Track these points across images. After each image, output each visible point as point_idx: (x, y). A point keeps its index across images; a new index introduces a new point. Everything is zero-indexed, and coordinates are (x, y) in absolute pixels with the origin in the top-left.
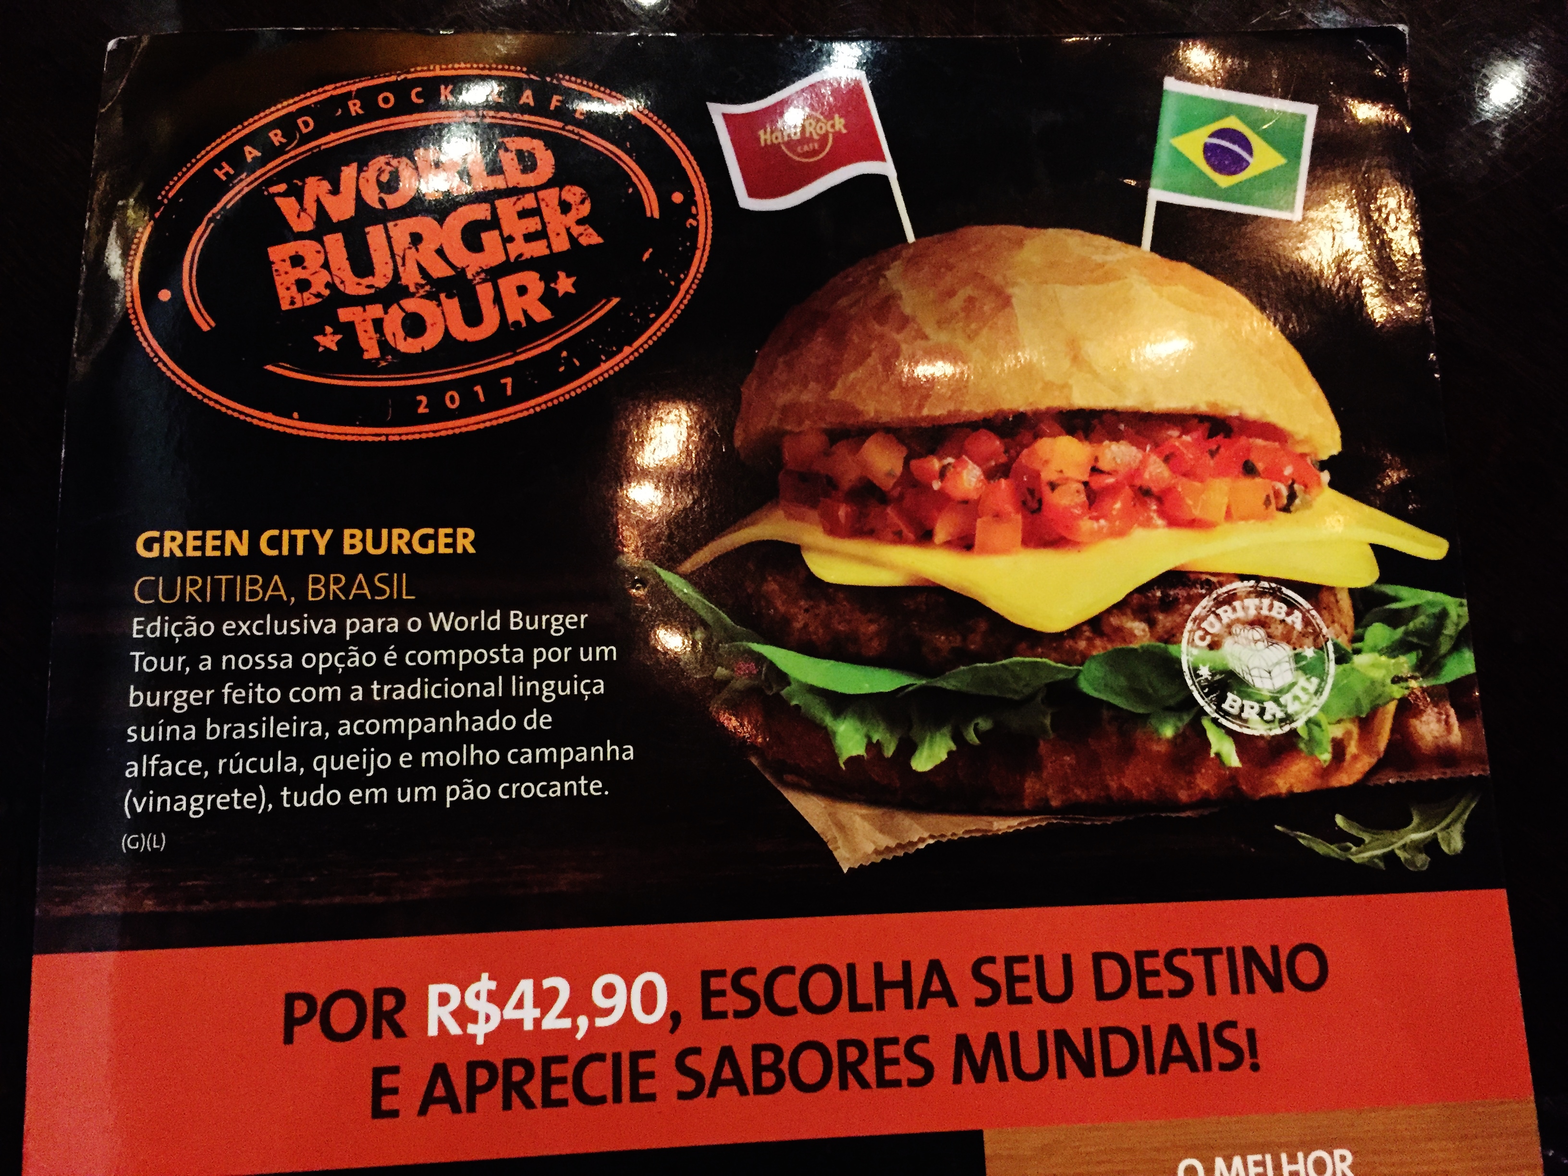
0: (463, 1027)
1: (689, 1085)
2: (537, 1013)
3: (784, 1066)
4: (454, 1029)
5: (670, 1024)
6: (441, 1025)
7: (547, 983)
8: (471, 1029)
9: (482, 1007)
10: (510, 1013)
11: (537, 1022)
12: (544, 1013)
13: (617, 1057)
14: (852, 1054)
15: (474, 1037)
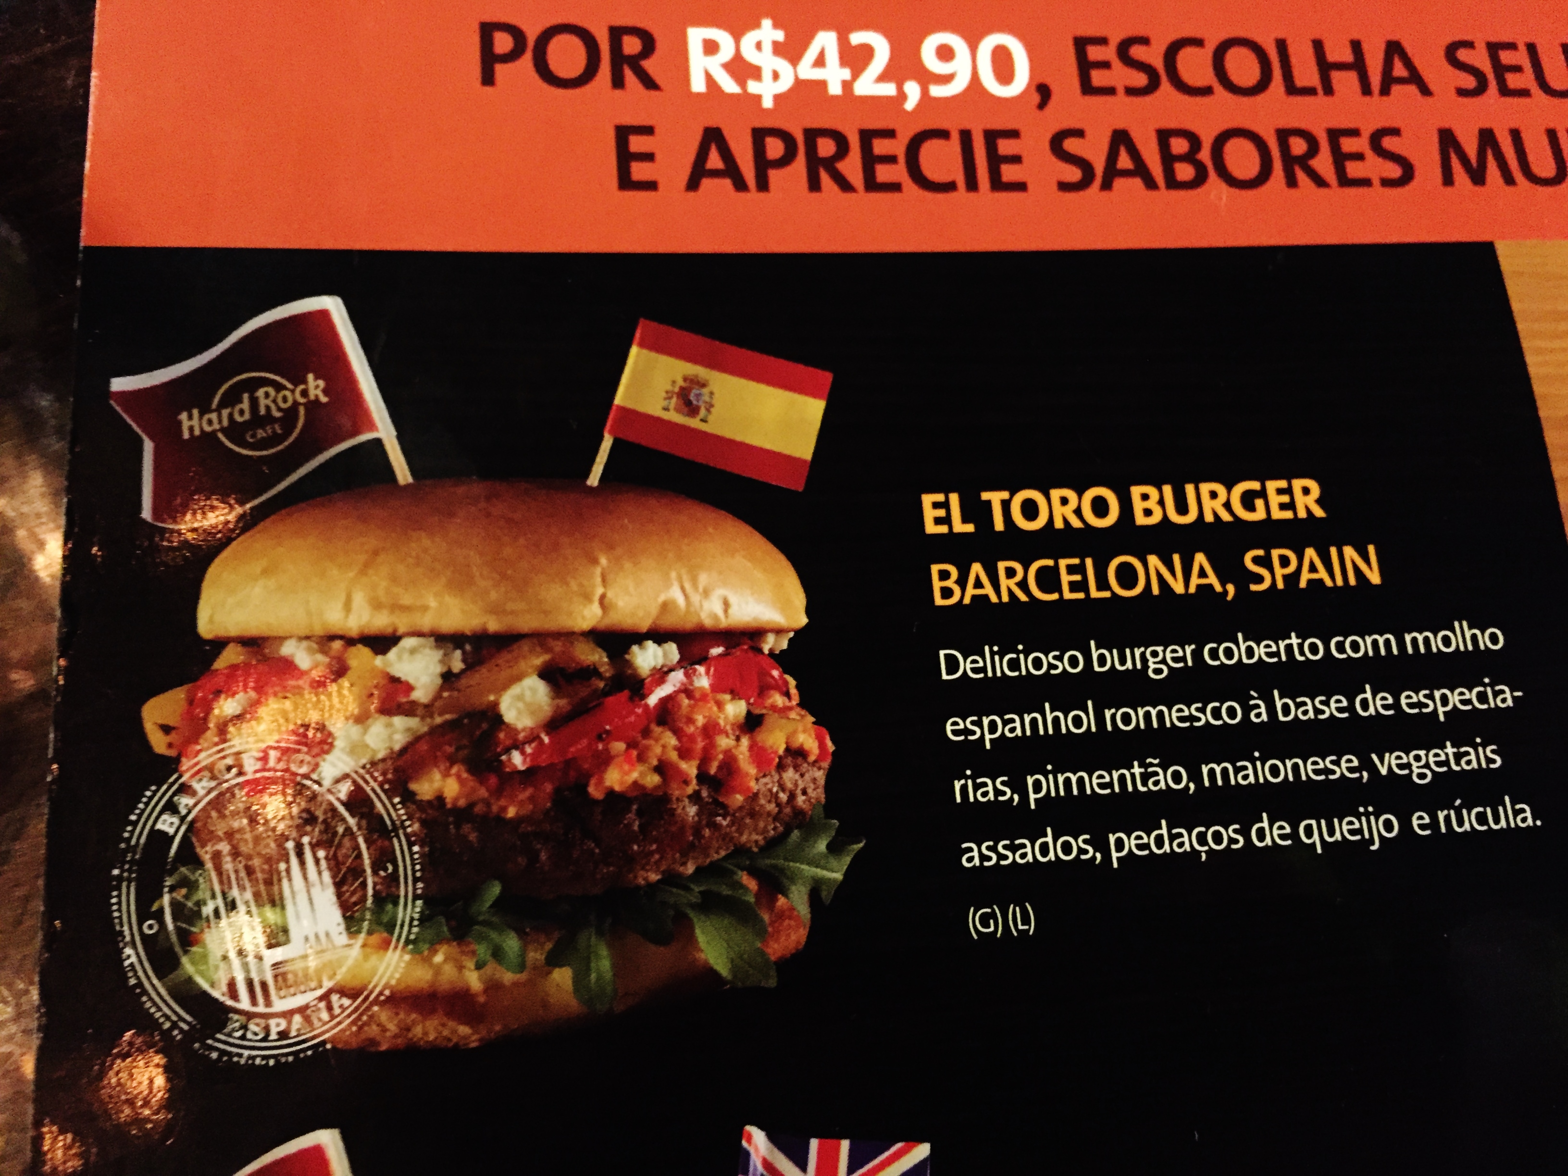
0: (742, 83)
1: (1074, 174)
2: (846, 74)
3: (1205, 155)
4: (729, 86)
5: (1036, 98)
6: (710, 80)
7: (857, 38)
8: (753, 87)
9: (767, 61)
10: (807, 70)
11: (847, 85)
12: (856, 75)
13: (966, 136)
14: (1298, 146)
15: (758, 98)
